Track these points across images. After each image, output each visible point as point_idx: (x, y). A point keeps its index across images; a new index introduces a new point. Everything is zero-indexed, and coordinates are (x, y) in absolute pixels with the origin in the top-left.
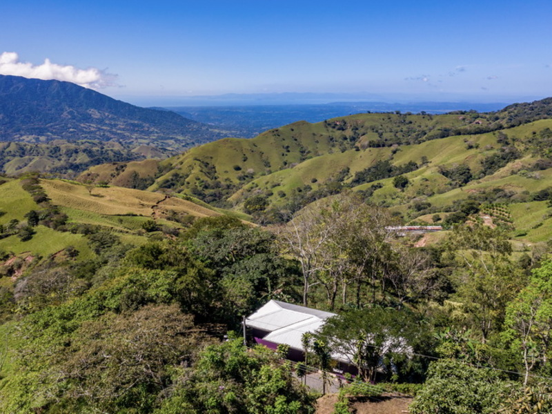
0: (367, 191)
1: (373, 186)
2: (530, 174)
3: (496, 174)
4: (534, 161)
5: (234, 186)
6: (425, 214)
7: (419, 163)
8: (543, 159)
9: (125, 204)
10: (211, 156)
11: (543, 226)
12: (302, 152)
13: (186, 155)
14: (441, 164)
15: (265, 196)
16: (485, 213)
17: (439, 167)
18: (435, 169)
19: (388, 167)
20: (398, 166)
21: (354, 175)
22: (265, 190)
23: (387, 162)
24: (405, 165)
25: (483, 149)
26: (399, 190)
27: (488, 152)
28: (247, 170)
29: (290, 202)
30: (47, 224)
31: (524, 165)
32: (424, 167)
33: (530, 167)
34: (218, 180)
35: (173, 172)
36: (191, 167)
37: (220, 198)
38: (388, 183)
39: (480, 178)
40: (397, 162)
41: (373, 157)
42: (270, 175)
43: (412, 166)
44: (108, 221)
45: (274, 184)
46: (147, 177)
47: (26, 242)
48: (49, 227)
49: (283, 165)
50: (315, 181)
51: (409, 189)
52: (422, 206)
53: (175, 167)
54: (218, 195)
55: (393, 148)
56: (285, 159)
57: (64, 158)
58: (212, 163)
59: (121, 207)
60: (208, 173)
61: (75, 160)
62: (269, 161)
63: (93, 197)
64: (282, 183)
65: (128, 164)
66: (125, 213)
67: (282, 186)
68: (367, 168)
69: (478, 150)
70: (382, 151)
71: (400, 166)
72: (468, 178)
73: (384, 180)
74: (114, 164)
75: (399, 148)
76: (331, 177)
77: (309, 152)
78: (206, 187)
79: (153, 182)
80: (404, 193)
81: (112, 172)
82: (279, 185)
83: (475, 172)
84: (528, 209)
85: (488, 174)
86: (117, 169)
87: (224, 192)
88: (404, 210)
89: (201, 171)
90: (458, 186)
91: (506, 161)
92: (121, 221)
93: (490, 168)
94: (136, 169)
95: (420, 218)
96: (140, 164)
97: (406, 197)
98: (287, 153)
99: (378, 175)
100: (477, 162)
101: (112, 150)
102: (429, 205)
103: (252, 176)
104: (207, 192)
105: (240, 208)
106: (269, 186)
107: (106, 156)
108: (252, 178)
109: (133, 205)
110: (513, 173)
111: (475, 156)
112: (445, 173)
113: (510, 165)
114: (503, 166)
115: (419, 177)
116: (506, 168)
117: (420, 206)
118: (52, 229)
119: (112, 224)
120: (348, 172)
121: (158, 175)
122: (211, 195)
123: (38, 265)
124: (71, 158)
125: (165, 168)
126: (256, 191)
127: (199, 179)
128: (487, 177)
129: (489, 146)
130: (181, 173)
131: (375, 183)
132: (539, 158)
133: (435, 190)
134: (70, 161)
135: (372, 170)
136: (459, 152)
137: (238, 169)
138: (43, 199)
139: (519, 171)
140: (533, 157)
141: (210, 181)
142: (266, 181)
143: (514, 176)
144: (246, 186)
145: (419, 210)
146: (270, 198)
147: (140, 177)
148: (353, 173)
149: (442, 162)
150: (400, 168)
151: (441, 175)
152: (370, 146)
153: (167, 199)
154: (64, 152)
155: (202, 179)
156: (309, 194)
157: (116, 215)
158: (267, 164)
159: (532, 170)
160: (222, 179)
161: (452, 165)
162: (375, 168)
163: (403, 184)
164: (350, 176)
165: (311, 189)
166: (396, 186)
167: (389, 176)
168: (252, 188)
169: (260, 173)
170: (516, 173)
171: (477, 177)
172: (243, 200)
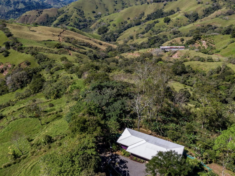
0: (152, 24)
1: (155, 22)
2: (224, 17)
3: (209, 16)
4: (226, 11)
5: (93, 21)
6: (177, 37)
7: (175, 10)
8: (230, 10)
9: (46, 35)
10: (81, 6)
11: (227, 48)
12: (123, 4)
13: (70, 6)
14: (185, 12)
15: (107, 26)
16: (203, 40)
17: (185, 13)
18: (182, 14)
19: (162, 12)
20: (166, 12)
21: (146, 16)
22: (107, 23)
23: (161, 10)
24: (169, 11)
25: (205, 4)
26: (166, 24)
27: (206, 6)
28: (98, 13)
29: (118, 29)
30: (14, 49)
31: (222, 12)
32: (178, 13)
33: (224, 13)
34: (85, 18)
35: (64, 14)
36: (73, 12)
37: (87, 26)
38: (161, 20)
39: (202, 18)
40: (166, 10)
41: (155, 7)
42: (109, 16)
43: (172, 12)
44: (40, 44)
45: (110, 20)
46: (53, 17)
47: (6, 58)
48: (15, 50)
49: (114, 10)
50: (129, 19)
51: (170, 23)
52: (176, 32)
53: (65, 11)
54: (85, 25)
55: (164, 3)
56: (115, 7)
57: (13, 6)
58: (82, 9)
59: (45, 36)
60: (81, 14)
61: (18, 7)
62: (108, 8)
63: (32, 32)
64: (114, 20)
65: (44, 10)
66: (47, 40)
67: (114, 21)
68: (152, 13)
69: (202, 5)
70: (159, 4)
71: (167, 12)
72: (197, 18)
73: (160, 19)
74: (37, 10)
75: (167, 3)
76: (136, 17)
77: (126, 4)
78: (80, 21)
79: (56, 19)
80: (168, 25)
81: (37, 14)
82: (113, 21)
83: (200, 16)
84: (222, 38)
85: (206, 17)
86: (39, 13)
87: (88, 24)
88: (168, 34)
89: (77, 14)
90: (192, 22)
91: (214, 10)
92: (46, 44)
93: (207, 14)
94: (47, 13)
95: (175, 39)
96: (49, 10)
97: (169, 27)
98: (116, 5)
99: (157, 16)
100: (201, 11)
101: (35, 2)
102: (179, 32)
103: (100, 16)
104: (81, 24)
105: (96, 31)
106: (108, 21)
107: (32, 5)
108: (101, 17)
109: (50, 35)
110: (217, 16)
111: (201, 7)
112: (187, 16)
113: (216, 12)
114: (213, 13)
115: (175, 18)
116: (214, 14)
117: (175, 32)
118: (17, 51)
119: (42, 46)
120: (144, 14)
121: (58, 16)
122: (83, 25)
123: (14, 69)
124: (16, 6)
125: (61, 12)
126: (103, 24)
127: (77, 18)
128: (205, 18)
129: (207, 3)
130: (68, 15)
131: (156, 20)
132: (229, 9)
133: (182, 24)
134: (16, 7)
135: (155, 13)
136: (194, 5)
137: (94, 12)
138: (10, 35)
139: (220, 15)
140: (226, 8)
141: (82, 19)
142: (107, 19)
143: (217, 18)
144: (98, 21)
145: (175, 34)
146: (109, 27)
147: (50, 17)
148: (146, 15)
149: (186, 10)
150: (167, 13)
151: (185, 17)
152: (154, 2)
153: (64, 31)
154: (12, 3)
155: (78, 18)
156: (126, 25)
157: (43, 41)
158: (107, 10)
159: (225, 15)
160: (87, 17)
161: (190, 12)
162: (156, 12)
163: (168, 21)
164: (144, 16)
165: (127, 22)
166: (165, 22)
167: (162, 17)
168: (101, 22)
169: (104, 15)
170: (218, 17)
171: (201, 18)
172: (97, 28)
